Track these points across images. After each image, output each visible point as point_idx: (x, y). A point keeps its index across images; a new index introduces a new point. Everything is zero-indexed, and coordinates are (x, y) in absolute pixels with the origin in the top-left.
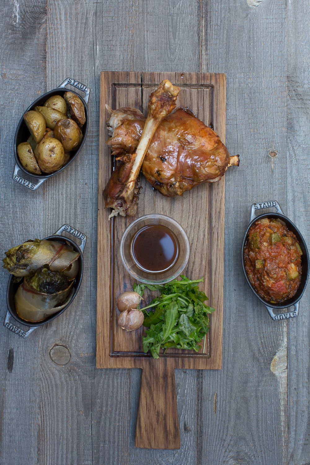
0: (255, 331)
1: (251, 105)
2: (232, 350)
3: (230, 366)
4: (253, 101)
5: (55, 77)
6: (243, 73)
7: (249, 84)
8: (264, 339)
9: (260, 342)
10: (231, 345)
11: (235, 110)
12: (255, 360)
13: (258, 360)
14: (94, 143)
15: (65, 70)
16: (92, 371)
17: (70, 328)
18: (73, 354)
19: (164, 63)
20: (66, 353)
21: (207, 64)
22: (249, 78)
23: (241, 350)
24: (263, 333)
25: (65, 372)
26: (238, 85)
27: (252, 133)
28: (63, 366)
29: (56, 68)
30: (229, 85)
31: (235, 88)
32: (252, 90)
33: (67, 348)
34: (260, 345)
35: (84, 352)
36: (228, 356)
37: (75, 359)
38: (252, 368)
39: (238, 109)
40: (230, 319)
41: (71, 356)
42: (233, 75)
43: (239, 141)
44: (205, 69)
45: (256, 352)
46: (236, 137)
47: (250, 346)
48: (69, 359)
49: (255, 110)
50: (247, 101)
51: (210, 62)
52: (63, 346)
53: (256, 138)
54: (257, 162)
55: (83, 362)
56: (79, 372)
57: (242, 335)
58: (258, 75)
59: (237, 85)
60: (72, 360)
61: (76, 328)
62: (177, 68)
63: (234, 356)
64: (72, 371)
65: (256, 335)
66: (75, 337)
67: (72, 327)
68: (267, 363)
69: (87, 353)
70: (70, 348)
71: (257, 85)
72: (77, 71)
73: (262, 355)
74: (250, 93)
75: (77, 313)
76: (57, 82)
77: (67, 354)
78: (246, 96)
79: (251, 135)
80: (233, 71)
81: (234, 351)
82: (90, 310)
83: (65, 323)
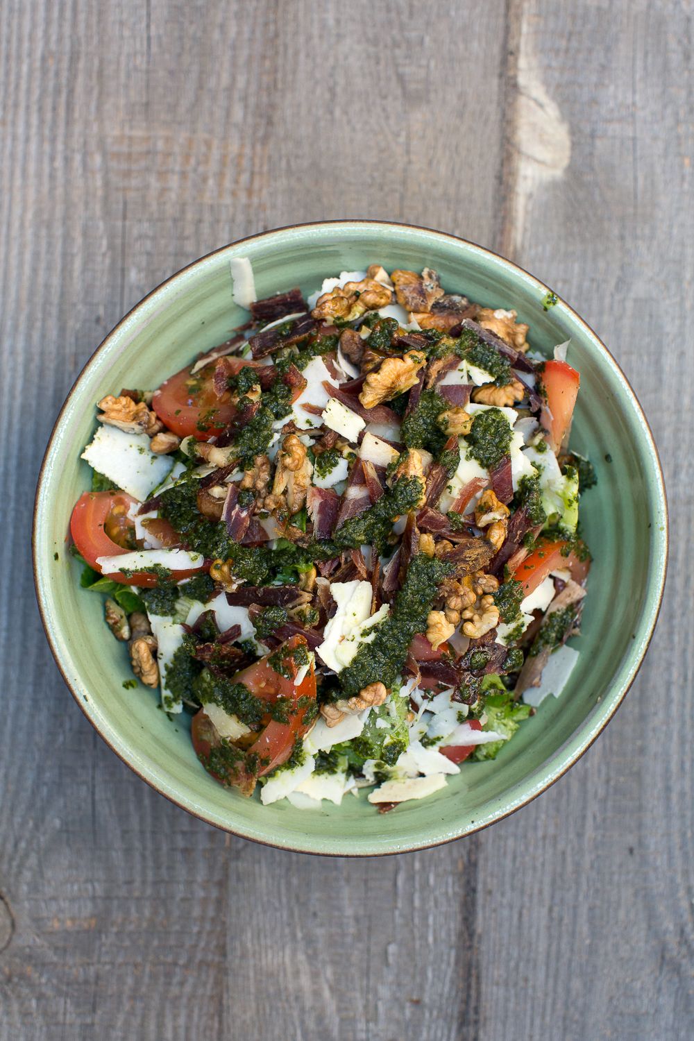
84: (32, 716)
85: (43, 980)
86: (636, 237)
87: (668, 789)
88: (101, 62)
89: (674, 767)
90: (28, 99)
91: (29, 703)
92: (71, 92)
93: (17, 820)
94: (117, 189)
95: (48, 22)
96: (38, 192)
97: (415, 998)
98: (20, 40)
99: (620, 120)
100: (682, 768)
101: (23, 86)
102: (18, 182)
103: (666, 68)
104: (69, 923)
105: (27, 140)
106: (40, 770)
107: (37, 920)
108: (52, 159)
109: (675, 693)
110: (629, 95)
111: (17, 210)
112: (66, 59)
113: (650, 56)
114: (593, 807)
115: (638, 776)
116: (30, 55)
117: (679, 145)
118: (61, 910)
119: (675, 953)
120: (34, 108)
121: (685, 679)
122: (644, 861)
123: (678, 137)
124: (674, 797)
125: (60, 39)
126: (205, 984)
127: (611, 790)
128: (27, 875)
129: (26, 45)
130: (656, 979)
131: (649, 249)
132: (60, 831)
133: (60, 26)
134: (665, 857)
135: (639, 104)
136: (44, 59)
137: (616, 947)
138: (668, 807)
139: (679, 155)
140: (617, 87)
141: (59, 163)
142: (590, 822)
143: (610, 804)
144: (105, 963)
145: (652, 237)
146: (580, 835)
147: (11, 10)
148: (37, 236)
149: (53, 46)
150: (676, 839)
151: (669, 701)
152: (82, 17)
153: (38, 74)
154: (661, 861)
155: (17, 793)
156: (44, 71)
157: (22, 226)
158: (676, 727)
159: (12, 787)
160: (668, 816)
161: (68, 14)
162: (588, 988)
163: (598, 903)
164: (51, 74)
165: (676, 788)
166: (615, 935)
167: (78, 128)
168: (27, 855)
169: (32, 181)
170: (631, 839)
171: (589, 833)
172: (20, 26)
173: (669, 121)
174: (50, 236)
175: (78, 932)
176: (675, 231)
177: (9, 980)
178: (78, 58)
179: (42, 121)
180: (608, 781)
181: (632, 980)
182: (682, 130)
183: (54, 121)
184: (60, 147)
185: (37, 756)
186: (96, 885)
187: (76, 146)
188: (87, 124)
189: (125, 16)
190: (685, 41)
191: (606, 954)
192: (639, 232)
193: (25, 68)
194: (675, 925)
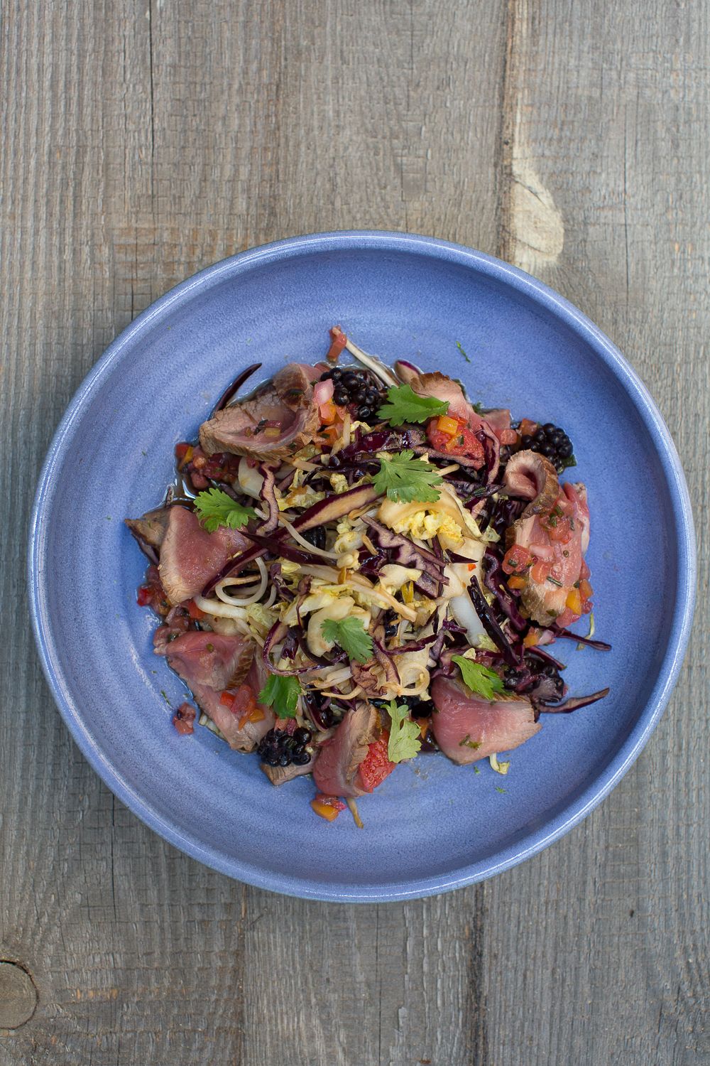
0: (667, 927)
1: (675, 161)
2: (587, 989)
3: (579, 1042)
4: (682, 148)
5: (15, 38)
6: (651, 54)
7: (672, 93)
8: (696, 954)
9: (681, 963)
10: (585, 971)
11: (622, 176)
12: (663, 1025)
13: (675, 1026)
14: (140, 272)
15: (48, 15)
16: (109, 1050)
17: (39, 902)
18: (48, 993)
19: (387, 7)
20: (21, 987)
21: (534, 18)
22: (672, 70)
23: (616, 990)
24: (693, 932)
25: (17, 1052)
26: (635, 93)
27: (677, 255)
28: (12, 1033)
29: (19, 9)
30: (605, 91)
31: (623, 102)
32: (681, 111)
33: (26, 971)
34: (684, 975)
35: (84, 987)
36: (574, 1010)
37: (52, 1008)
38: (654, 1052)
39: (630, 173)
40: (585, 882)
41: (38, 997)
42: (617, 58)
43: (631, 282)
44: (524, 35)
45: (670, 999)
46: (621, 268)
47: (650, 975)
48: (32, 1009)
49: (690, 179)
50: (664, 147)
51: (544, 13)
52: (14, 963)
53: (689, 274)
54: (692, 357)
55: (80, 1018)
56: (65, 1053)
57: (622, 939)
58: (702, 61)
59: (631, 93)
60: (43, 1013)
61: (58, 902)
62: (430, 27)
63: (594, 1009)
64: (41, 1049)
65: (670, 941)
66: (56, 933)
67: (45, 900)
68: (704, 1036)
69: (95, 990)
70: (38, 971)
71: (697, 95)
72: (89, 21)
73: (688, 1010)
74: (675, 120)
75: (65, 849)
76: (19, 57)
77: (28, 993)
78: (662, 133)
79: (673, 262)
80: (618, 46)
81: (594, 994)
82: (108, 840)
83: (24, 886)
84: (52, 795)
85: (68, 1049)
86: (628, 322)
87: (664, 854)
88: (107, 156)
89: (670, 833)
90: (36, 193)
91: (49, 782)
92: (78, 184)
93: (40, 896)
94: (125, 280)
95: (54, 116)
96: (48, 284)
97: (425, 1058)
98: (27, 135)
99: (611, 208)
100: (678, 834)
101: (32, 180)
102: (28, 275)
103: (655, 156)
104: (91, 994)
105: (36, 232)
106: (60, 848)
107: (61, 992)
108: (61, 252)
109: (670, 761)
110: (621, 183)
111: (28, 302)
112: (73, 152)
113: (639, 143)
114: (594, 872)
115: (636, 842)
116: (36, 150)
117: (669, 231)
118: (83, 982)
119: (673, 1010)
120: (43, 201)
121: (680, 749)
122: (642, 924)
123: (668, 224)
124: (671, 862)
125: (67, 132)
126: (223, 1050)
127: (610, 856)
128: (51, 948)
129: (33, 140)
130: (655, 1035)
131: (641, 332)
132: (81, 906)
133: (67, 121)
134: (662, 919)
135: (629, 191)
136: (50, 153)
137: (616, 1005)
138: (665, 872)
139: (669, 239)
140: (608, 174)
141: (68, 256)
142: (590, 887)
143: (609, 869)
144: (127, 1032)
145: (644, 321)
146: (581, 900)
147: (18, 105)
148: (47, 327)
149: (60, 141)
150: (673, 902)
151: (665, 770)
152: (87, 111)
153: (45, 168)
154: (658, 923)
155: (38, 870)
156: (52, 165)
157: (33, 318)
158: (671, 794)
159: (33, 864)
160: (664, 880)
161: (74, 108)
162: (590, 1044)
163: (599, 964)
164: (59, 168)
165: (672, 853)
166: (615, 995)
167: (85, 221)
168: (49, 930)
169: (42, 273)
170: (630, 903)
171: (590, 897)
172: (27, 120)
173: (659, 208)
174: (61, 327)
175: (100, 1002)
176: (666, 315)
177: (35, 1050)
178: (85, 152)
179: (50, 214)
180: (607, 848)
181: (632, 1038)
182: (670, 216)
183: (62, 214)
184: (68, 240)
185: (57, 834)
186: (117, 956)
187: (84, 239)
188: (94, 215)
189: (129, 110)
190: (674, 129)
191: (607, 1013)
192: (631, 316)
193: (33, 162)
194: (673, 983)
